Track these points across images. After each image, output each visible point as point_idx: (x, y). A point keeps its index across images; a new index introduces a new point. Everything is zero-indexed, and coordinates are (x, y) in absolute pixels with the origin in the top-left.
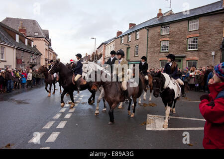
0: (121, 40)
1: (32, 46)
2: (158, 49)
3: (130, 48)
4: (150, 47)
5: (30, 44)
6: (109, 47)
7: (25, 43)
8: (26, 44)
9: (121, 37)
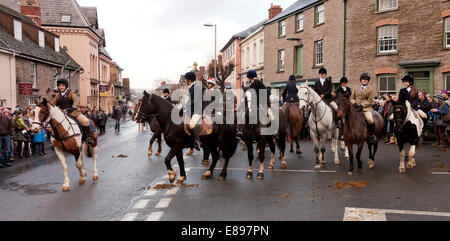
0: (280, 28)
1: (57, 49)
2: (372, 46)
3: (302, 46)
4: (352, 44)
5: (50, 44)
6: (251, 45)
7: (37, 42)
8: (42, 43)
9: (280, 20)
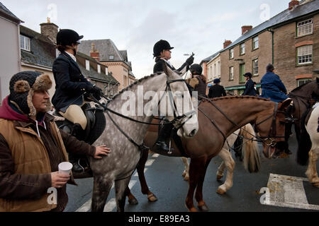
0: (230, 54)
1: (107, 74)
2: (293, 60)
3: (244, 64)
4: (278, 60)
5: (103, 71)
6: (213, 65)
7: (97, 70)
8: (99, 71)
9: (230, 49)
